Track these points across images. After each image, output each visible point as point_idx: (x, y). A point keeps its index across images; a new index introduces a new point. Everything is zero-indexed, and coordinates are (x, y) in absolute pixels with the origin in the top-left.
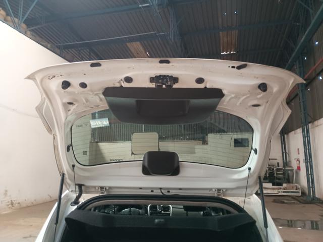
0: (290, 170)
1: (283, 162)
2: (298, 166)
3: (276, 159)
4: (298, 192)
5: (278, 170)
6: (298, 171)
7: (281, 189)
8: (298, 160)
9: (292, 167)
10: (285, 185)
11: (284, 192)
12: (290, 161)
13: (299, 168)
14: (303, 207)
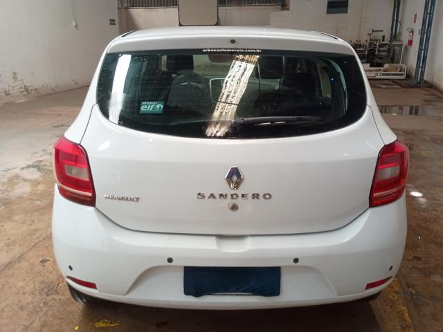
0: (398, 45)
1: (391, 34)
2: (411, 39)
3: (382, 31)
4: (402, 75)
5: (381, 46)
6: (409, 46)
7: (380, 70)
8: (412, 32)
9: (401, 41)
10: (386, 66)
11: (384, 75)
12: (400, 34)
13: (410, 42)
14: (405, 91)
